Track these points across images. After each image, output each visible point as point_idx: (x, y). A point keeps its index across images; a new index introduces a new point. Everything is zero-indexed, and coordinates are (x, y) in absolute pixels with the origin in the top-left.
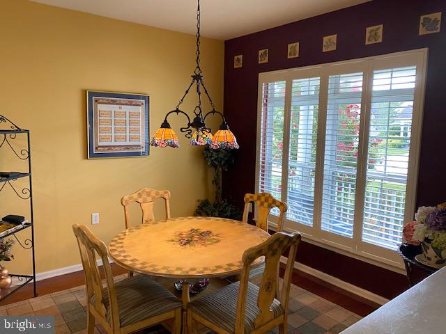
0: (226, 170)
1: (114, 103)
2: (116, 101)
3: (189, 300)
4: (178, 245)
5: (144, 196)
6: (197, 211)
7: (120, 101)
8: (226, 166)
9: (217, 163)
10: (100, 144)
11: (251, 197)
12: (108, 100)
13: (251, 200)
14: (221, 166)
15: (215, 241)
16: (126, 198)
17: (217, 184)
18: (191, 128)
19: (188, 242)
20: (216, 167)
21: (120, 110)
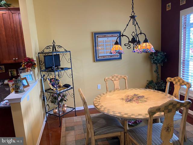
0: (162, 65)
1: (105, 37)
2: (106, 36)
3: (128, 129)
4: (124, 101)
5: (115, 77)
6: (146, 86)
7: (108, 35)
8: (162, 63)
9: (156, 62)
10: (100, 55)
11: (170, 79)
12: (102, 36)
13: (170, 81)
14: (159, 63)
15: (144, 101)
16: (106, 78)
17: (157, 73)
18: (130, 43)
19: (130, 101)
20: (156, 64)
21: (108, 40)
